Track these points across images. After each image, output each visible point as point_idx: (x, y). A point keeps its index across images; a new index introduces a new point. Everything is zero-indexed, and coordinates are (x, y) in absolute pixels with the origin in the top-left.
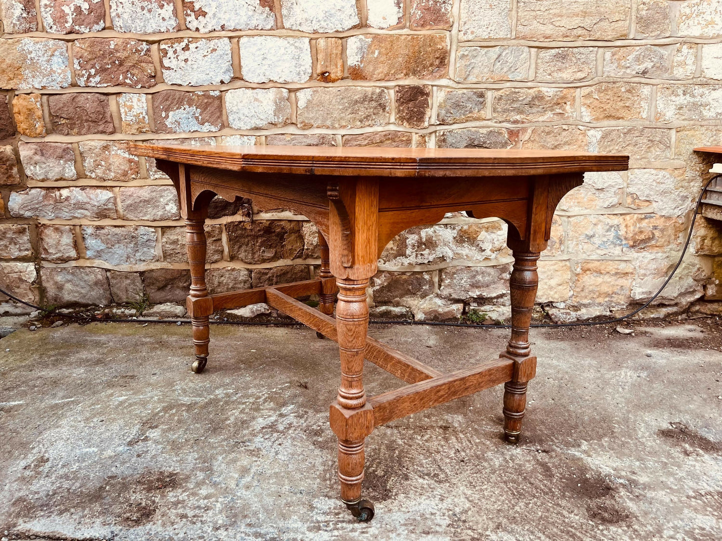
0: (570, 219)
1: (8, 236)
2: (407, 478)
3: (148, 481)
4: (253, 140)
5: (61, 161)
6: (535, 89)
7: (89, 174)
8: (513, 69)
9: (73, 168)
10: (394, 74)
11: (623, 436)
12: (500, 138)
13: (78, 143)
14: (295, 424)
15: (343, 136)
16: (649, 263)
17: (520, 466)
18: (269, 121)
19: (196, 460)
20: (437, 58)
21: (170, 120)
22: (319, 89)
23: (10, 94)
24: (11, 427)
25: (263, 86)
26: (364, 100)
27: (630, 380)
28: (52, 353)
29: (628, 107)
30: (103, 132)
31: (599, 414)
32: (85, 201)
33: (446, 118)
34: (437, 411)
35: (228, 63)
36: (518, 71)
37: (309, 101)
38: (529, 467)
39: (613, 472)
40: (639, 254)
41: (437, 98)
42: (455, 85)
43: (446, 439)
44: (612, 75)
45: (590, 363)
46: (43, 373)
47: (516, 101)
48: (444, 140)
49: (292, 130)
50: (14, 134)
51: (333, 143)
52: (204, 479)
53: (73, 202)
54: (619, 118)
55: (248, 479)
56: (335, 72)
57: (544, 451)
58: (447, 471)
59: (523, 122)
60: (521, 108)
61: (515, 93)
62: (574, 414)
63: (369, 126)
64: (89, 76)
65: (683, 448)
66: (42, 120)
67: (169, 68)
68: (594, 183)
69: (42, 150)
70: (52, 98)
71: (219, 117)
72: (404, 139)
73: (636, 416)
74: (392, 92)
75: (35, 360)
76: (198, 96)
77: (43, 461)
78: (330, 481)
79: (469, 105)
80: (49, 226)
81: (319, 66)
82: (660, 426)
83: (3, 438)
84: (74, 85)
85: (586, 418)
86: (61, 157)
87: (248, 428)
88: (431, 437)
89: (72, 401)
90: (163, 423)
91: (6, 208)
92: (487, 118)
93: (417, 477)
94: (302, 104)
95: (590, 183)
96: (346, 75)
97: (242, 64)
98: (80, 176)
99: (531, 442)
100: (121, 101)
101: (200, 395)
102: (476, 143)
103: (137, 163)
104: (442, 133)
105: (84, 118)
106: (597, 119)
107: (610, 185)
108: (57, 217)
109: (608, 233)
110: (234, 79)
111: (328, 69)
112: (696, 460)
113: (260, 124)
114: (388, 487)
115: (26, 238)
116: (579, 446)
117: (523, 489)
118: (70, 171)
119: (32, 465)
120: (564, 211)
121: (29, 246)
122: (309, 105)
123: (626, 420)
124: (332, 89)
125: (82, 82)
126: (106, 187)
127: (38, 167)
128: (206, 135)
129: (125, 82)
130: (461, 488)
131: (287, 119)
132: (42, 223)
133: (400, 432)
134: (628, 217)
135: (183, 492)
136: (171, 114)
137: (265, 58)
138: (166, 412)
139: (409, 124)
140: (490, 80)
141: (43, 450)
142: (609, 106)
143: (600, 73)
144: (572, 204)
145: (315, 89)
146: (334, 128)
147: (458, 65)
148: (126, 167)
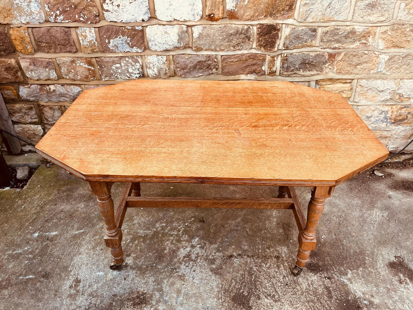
0: (359, 107)
1: (22, 111)
2: (259, 298)
3: (133, 297)
4: (165, 58)
5: (47, 69)
6: (351, 27)
7: (65, 77)
8: (338, 13)
9: (55, 73)
10: (257, 16)
11: (370, 267)
12: (323, 59)
13: (55, 58)
14: (200, 254)
15: (222, 56)
16: (401, 132)
17: (316, 289)
18: (175, 46)
19: (153, 282)
20: (287, 5)
21: (111, 44)
22: (207, 26)
23: (7, 26)
24: (56, 254)
25: (170, 23)
26: (237, 34)
27: (378, 219)
28: (64, 189)
29: (409, 41)
30: (70, 52)
31: (359, 248)
32: (65, 92)
33: (289, 46)
34: (273, 243)
35: (146, 8)
36: (341, 14)
37: (200, 33)
38: (320, 290)
39: (362, 295)
40: (396, 127)
41: (285, 32)
42: (297, 24)
43: (278, 267)
44: (403, 19)
45: (357, 203)
46: (63, 207)
47: (337, 35)
48: (286, 60)
49: (189, 51)
50: (14, 52)
51: (215, 60)
52: (159, 298)
53: (58, 93)
54: (401, 48)
55: (181, 298)
56: (218, 14)
57: (329, 278)
58: (279, 292)
59: (339, 49)
60: (340, 39)
61: (337, 29)
62: (345, 248)
63: (239, 50)
64: (56, 16)
65: (400, 277)
66: (30, 44)
67: (107, 11)
68: (378, 87)
69: (34, 62)
70: (34, 29)
71: (142, 43)
72: (261, 58)
73: (378, 250)
74: (255, 28)
75: (56, 195)
76: (128, 29)
77: (78, 281)
78: (222, 300)
79: (306, 37)
80: (46, 106)
81: (207, 10)
82: (389, 259)
83: (54, 263)
84: (47, 21)
85: (352, 251)
86: (47, 67)
87: (176, 256)
88: (270, 265)
89: (83, 232)
90: (133, 252)
91: (18, 95)
92: (316, 46)
93: (264, 297)
94: (196, 35)
95: (375, 87)
96: (225, 16)
97: (156, 9)
98: (60, 77)
99: (322, 270)
100: (78, 32)
101: (148, 229)
102: (307, 62)
103: (94, 71)
104: (285, 55)
105: (57, 43)
106: (388, 48)
107: (388, 89)
108: (50, 101)
109: (381, 115)
110: (151, 18)
111: (213, 12)
112: (405, 288)
113: (168, 47)
114: (250, 305)
115: (33, 112)
116: (347, 274)
117: (317, 307)
118: (53, 75)
119: (73, 285)
120: (356, 102)
121: (36, 116)
122: (200, 36)
123: (373, 253)
124: (216, 25)
125: (52, 19)
126: (76, 84)
127: (33, 73)
128: (135, 54)
129: (80, 20)
130: (286, 306)
131: (186, 44)
132: (42, 104)
133: (254, 261)
134: (394, 107)
135: (151, 307)
136: (111, 41)
137: (171, 4)
138: (133, 243)
139: (265, 49)
140: (321, 20)
141: (76, 272)
142: (396, 40)
143: (394, 18)
144: (362, 98)
145: (204, 26)
146: (216, 51)
147: (301, 10)
148: (87, 73)
